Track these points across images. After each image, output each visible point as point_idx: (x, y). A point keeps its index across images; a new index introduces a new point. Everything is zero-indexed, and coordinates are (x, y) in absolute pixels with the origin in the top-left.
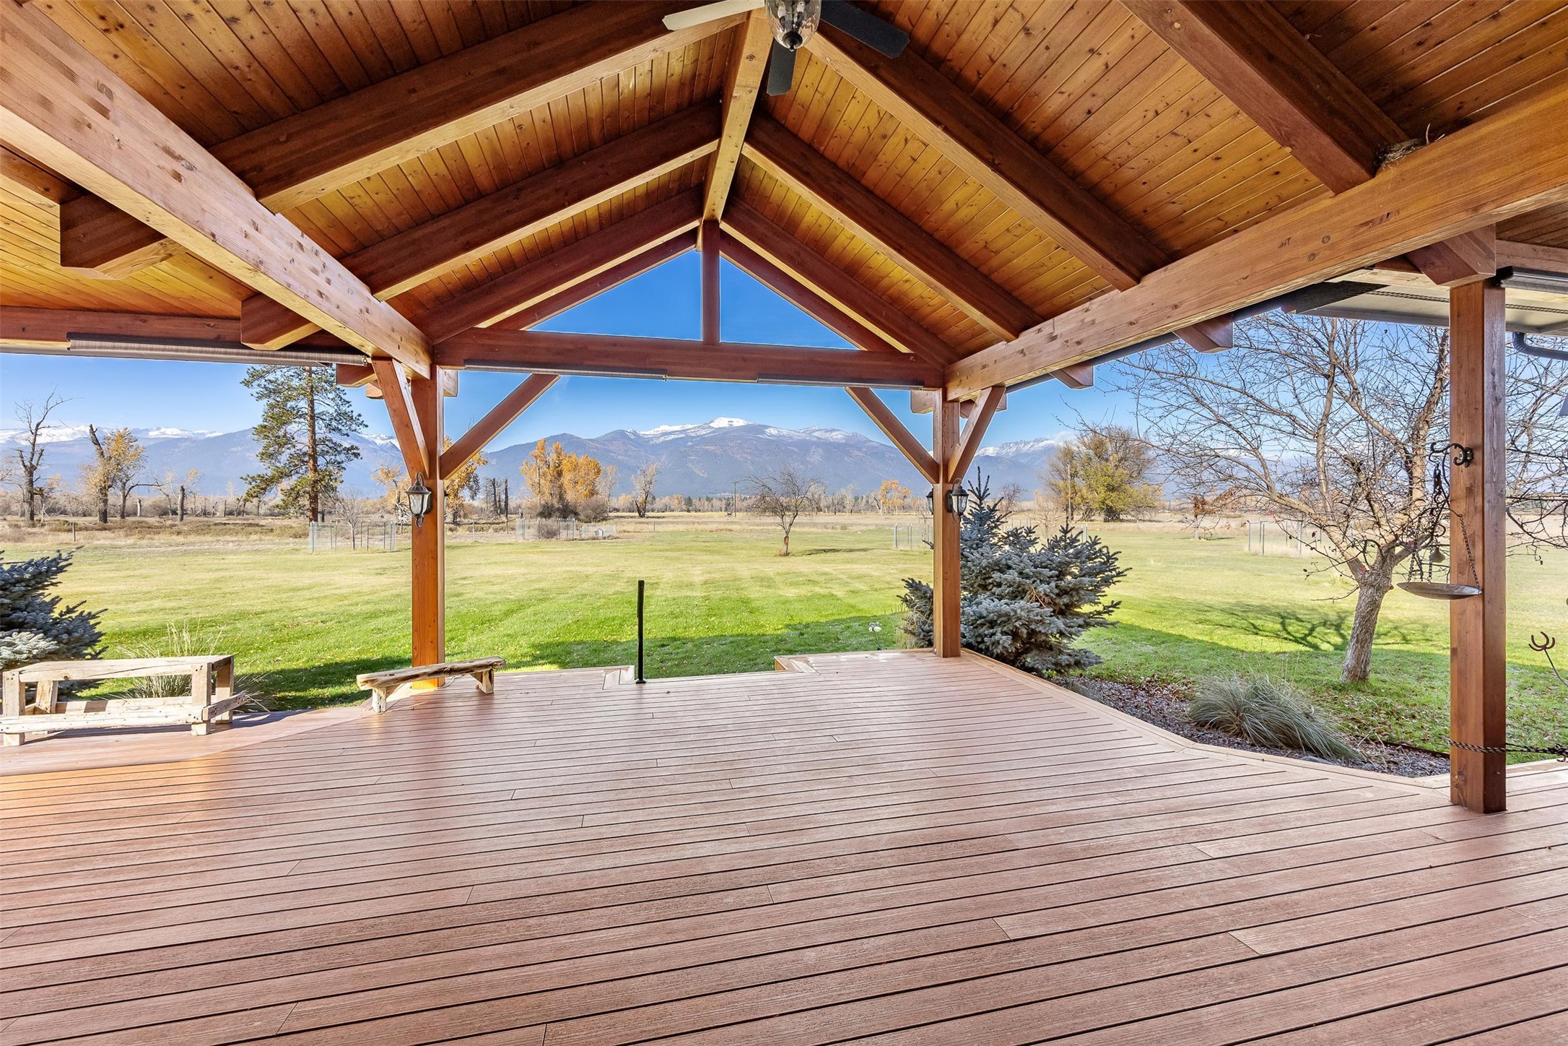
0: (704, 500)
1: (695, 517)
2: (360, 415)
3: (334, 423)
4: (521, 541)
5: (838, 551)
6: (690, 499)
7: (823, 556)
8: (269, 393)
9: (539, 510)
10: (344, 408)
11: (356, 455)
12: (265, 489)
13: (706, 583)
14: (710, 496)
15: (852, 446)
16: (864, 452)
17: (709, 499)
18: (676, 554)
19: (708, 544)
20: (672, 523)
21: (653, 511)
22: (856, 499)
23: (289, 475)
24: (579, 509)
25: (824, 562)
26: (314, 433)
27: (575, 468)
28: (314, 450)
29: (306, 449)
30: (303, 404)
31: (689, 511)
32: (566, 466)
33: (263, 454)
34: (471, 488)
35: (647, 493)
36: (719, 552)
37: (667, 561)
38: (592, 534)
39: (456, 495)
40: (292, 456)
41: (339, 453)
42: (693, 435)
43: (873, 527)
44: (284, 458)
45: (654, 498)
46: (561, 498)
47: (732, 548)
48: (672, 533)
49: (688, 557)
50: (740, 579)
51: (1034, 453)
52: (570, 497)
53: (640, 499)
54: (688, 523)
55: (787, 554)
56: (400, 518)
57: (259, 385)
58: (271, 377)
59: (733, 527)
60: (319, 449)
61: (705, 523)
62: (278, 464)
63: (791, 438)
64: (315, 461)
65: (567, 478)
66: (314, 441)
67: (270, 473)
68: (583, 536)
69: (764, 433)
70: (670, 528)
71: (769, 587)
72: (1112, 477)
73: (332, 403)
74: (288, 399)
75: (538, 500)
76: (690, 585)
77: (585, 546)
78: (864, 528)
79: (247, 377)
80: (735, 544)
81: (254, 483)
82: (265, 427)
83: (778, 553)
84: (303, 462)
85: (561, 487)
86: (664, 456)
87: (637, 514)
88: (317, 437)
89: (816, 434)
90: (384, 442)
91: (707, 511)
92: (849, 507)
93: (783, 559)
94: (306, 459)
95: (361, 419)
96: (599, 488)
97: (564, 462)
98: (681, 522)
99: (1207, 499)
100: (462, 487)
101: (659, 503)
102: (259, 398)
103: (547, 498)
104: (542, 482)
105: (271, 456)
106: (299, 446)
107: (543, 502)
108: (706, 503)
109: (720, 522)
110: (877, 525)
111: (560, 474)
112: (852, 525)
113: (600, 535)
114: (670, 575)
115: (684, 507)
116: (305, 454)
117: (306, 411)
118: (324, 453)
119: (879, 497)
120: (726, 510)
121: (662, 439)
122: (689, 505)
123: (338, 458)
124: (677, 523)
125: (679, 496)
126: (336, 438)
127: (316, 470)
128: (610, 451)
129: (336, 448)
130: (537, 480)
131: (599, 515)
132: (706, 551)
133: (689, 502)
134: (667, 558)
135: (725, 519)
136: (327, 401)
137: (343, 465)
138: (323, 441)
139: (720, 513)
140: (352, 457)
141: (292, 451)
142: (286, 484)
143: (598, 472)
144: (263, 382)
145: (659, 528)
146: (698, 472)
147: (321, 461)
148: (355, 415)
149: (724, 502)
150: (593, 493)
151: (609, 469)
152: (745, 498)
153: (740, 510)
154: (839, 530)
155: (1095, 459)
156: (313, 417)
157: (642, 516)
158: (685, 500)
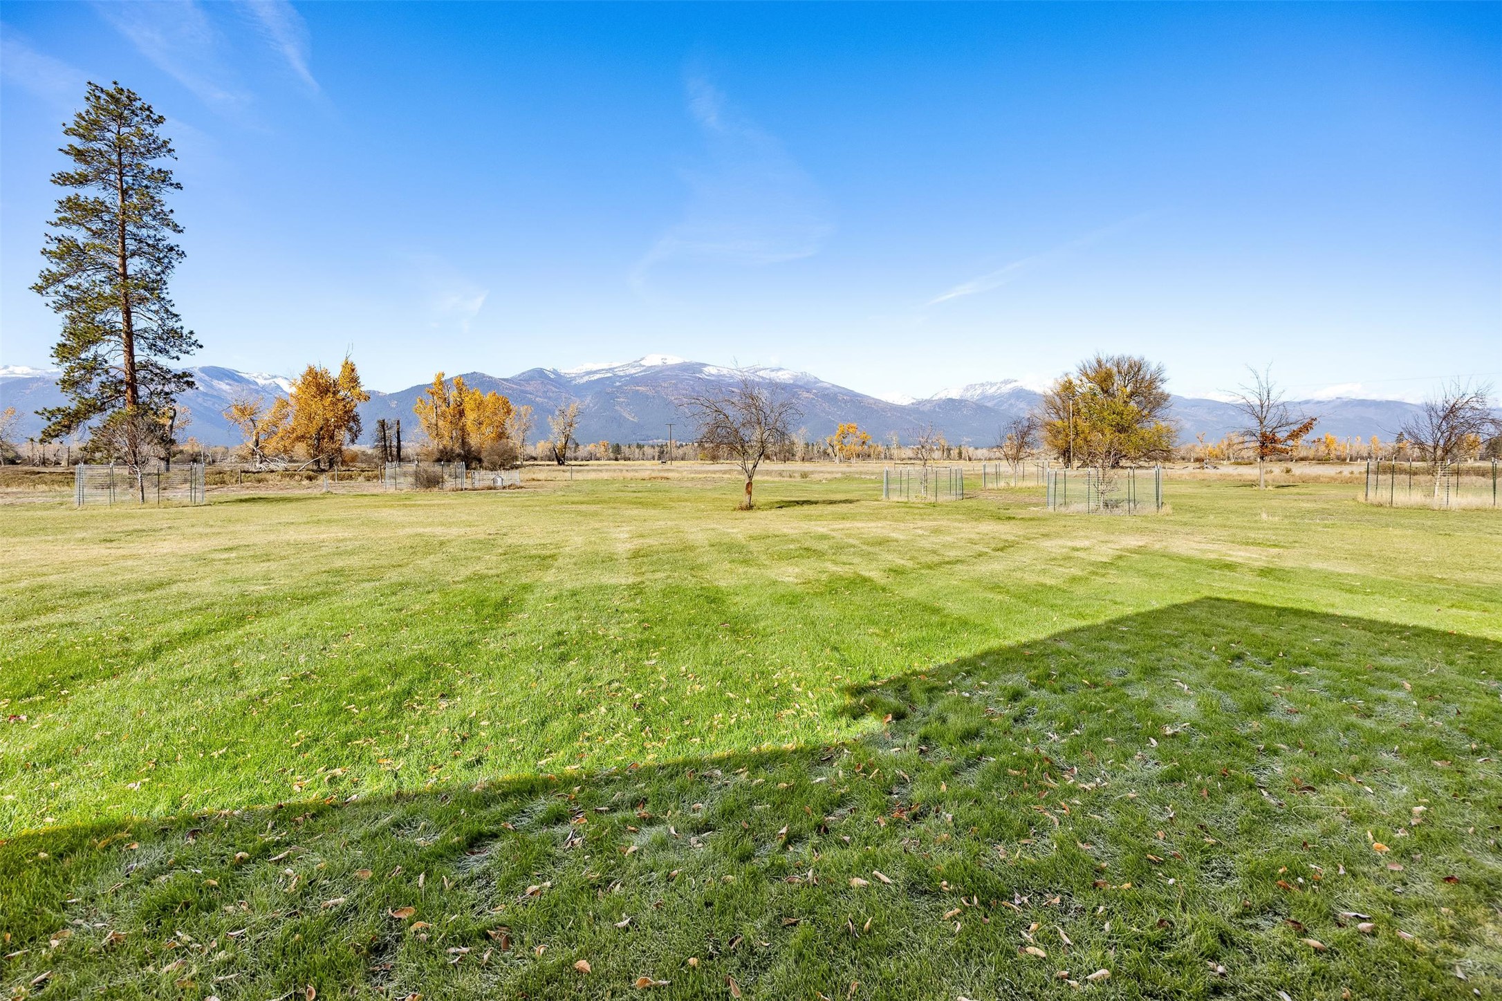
0: (634, 448)
1: (624, 465)
2: (191, 333)
3: (160, 343)
4: (392, 490)
5: (816, 503)
6: (618, 446)
7: (798, 509)
8: (72, 303)
9: (437, 455)
10: (171, 323)
11: (190, 384)
12: (69, 427)
13: (636, 555)
14: (641, 443)
15: (801, 387)
16: (814, 394)
17: (639, 447)
18: (593, 508)
19: (639, 495)
20: (594, 470)
21: (576, 459)
22: (807, 445)
23: (102, 409)
24: (483, 455)
25: (808, 518)
26: (131, 354)
27: (480, 405)
28: (133, 378)
29: (121, 376)
30: (118, 319)
31: (616, 459)
32: (468, 406)
33: (64, 382)
34: (350, 430)
35: (567, 437)
36: (655, 505)
37: (579, 519)
38: (489, 483)
39: (332, 438)
40: (103, 385)
41: (169, 381)
42: (622, 374)
43: (839, 475)
44: (94, 387)
45: (577, 445)
46: (464, 443)
47: (671, 500)
48: (594, 481)
49: (611, 512)
50: (692, 548)
51: (1001, 396)
52: (474, 441)
53: (559, 444)
54: (615, 470)
55: (750, 507)
56: (258, 465)
57: (56, 292)
58: (71, 281)
59: (670, 475)
60: (140, 375)
61: (636, 471)
62: (87, 396)
63: (732, 377)
64: (135, 391)
65: (470, 417)
66: (132, 364)
67: (74, 406)
68: (477, 485)
69: (701, 372)
70: (592, 476)
71: (745, 562)
72: (1121, 414)
73: (155, 317)
74: (95, 310)
75: (434, 445)
76: (610, 560)
77: (473, 498)
78: (829, 476)
79: (40, 282)
80: (674, 495)
81: (53, 419)
82: (64, 345)
83: (738, 506)
84: (119, 391)
85: (463, 429)
86: (589, 398)
87: (556, 463)
88: (137, 360)
89: (761, 373)
90: (267, 382)
91: (638, 459)
92: (799, 455)
93: (746, 514)
94: (124, 388)
95: (194, 338)
96: (510, 431)
97: (467, 399)
98: (607, 470)
99: (1278, 436)
100: (340, 427)
101: (583, 451)
102: (58, 309)
103: (446, 442)
104: (441, 423)
105: (75, 384)
106: (113, 372)
107: (441, 447)
108: (637, 450)
109: (653, 470)
110: (843, 473)
111: (462, 413)
112: (812, 473)
113: (499, 483)
114: (579, 540)
115: (612, 455)
116: (121, 382)
117: (121, 326)
118: (144, 382)
119: (835, 443)
120: (659, 458)
121: (586, 379)
122: (617, 453)
123: (166, 389)
124: (601, 471)
125: (606, 442)
126: (162, 361)
127: (135, 402)
128: (526, 392)
129: (164, 375)
130: (434, 421)
131: (507, 460)
132: (635, 503)
133: (617, 449)
134: (579, 513)
135: (660, 467)
136: (150, 315)
137: (172, 396)
138: (144, 367)
139: (653, 462)
140: (185, 387)
141: (104, 378)
142: (96, 420)
143: (509, 412)
144: (61, 288)
145: (577, 476)
146: (627, 416)
147: (143, 391)
148: (185, 332)
149: (657, 449)
150: (501, 435)
151: (523, 409)
152: (681, 445)
153: (676, 459)
154: (799, 479)
155: (1100, 396)
156: (130, 335)
157: (560, 464)
158: (613, 447)
